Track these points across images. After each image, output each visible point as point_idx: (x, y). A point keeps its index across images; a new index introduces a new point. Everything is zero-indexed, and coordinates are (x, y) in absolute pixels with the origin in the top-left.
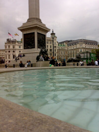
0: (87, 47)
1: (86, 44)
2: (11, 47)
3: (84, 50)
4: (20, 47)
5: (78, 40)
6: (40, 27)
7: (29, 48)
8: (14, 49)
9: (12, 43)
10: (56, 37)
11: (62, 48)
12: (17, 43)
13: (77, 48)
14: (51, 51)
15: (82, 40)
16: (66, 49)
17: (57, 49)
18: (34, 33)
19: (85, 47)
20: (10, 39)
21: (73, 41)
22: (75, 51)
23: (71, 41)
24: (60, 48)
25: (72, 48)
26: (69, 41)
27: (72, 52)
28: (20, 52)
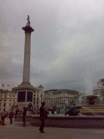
0: (69, 96)
1: (68, 94)
2: (3, 96)
3: (67, 99)
4: (11, 97)
5: (62, 90)
6: (29, 88)
7: (21, 101)
8: (5, 98)
9: (4, 93)
10: (43, 88)
11: (48, 97)
12: (8, 93)
13: (61, 97)
14: (38, 100)
15: (65, 90)
16: (52, 98)
17: (44, 98)
18: (25, 92)
19: (67, 96)
20: (3, 89)
21: (58, 91)
22: (59, 100)
23: (56, 90)
24: (46, 97)
25: (57, 97)
26: (54, 90)
27: (57, 100)
28: (10, 100)
